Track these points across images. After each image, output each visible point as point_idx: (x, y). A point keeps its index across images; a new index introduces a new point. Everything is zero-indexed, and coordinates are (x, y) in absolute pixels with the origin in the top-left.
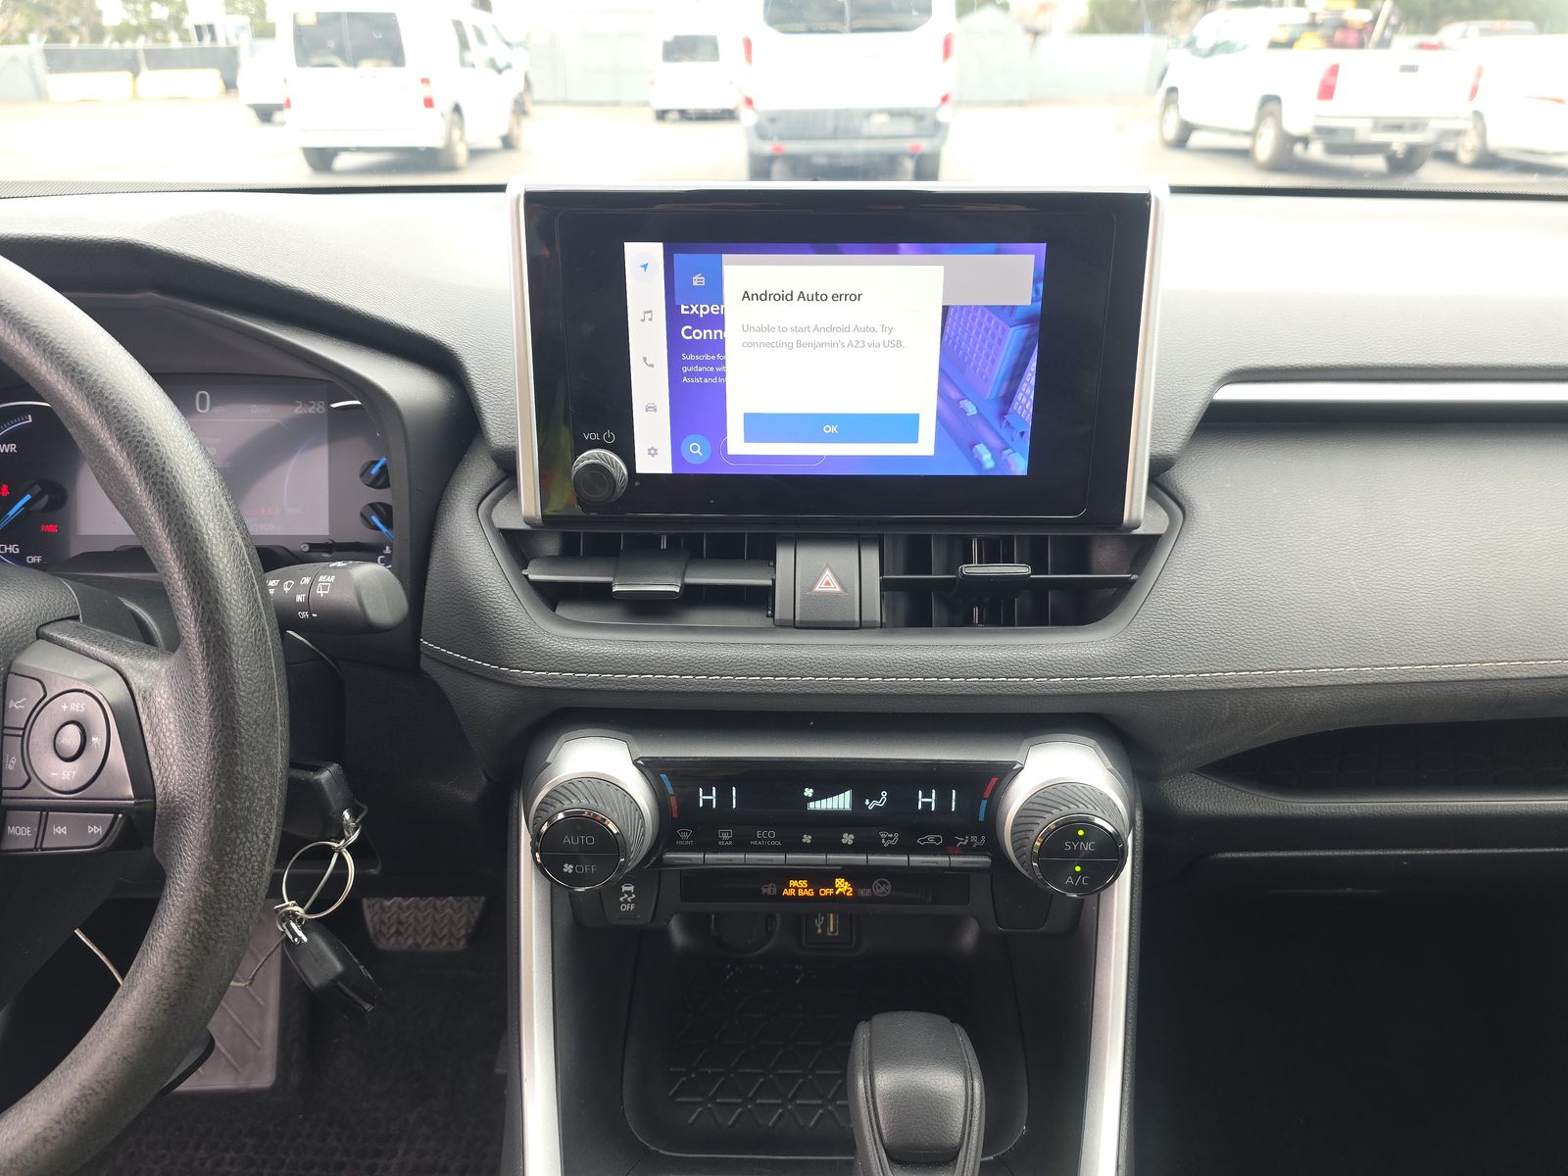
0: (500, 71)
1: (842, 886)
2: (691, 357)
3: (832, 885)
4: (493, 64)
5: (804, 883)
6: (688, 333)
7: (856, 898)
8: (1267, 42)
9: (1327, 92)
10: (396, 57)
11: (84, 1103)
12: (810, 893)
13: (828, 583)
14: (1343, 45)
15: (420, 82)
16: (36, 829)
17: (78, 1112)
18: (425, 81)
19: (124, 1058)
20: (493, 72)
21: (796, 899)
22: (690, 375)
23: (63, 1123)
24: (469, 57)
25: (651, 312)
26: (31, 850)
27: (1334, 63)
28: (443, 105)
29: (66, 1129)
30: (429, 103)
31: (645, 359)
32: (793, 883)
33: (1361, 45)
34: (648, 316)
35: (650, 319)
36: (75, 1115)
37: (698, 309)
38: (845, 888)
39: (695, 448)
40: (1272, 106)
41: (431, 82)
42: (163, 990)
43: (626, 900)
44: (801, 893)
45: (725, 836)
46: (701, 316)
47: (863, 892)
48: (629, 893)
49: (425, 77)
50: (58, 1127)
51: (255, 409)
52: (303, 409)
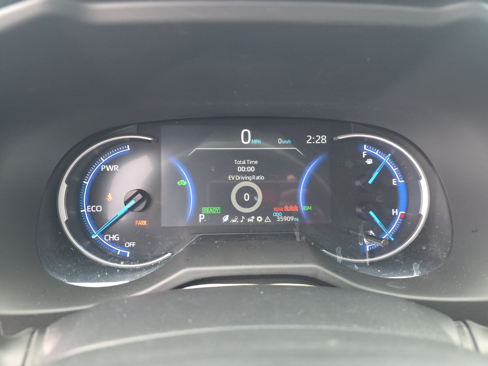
51: (280, 141)
52: (312, 141)
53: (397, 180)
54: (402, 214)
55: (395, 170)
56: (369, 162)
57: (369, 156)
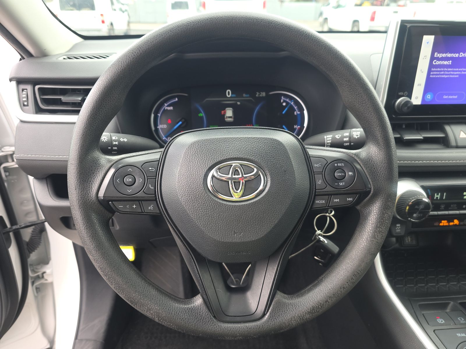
0: (123, 12)
1: (456, 222)
2: (434, 69)
3: (453, 222)
4: (121, 10)
5: (446, 221)
6: (435, 62)
7: (459, 225)
8: (354, 4)
9: (373, 19)
10: (92, 7)
11: (355, 277)
12: (447, 224)
13: (463, 135)
14: (376, 5)
15: (100, 15)
16: (327, 201)
17: (353, 279)
18: (102, 15)
19: (367, 263)
20: (121, 12)
21: (443, 226)
22: (433, 75)
23: (349, 283)
24: (114, 7)
25: (426, 56)
26: (325, 207)
27: (374, 11)
28: (107, 23)
29: (350, 285)
30: (103, 22)
31: (421, 70)
32: (443, 221)
33: (381, 5)
34: (425, 57)
35: (426, 58)
36: (352, 280)
37: (439, 55)
38: (457, 222)
39: (429, 96)
40: (356, 24)
41: (104, 15)
42: (378, 243)
43: (398, 229)
44: (445, 224)
45: (443, 207)
46: (440, 57)
47: (462, 223)
48: (399, 227)
49: (102, 14)
50: (347, 284)
51: (244, 95)
52: (259, 95)
53: (297, 112)
54: (298, 128)
55: (296, 108)
56: (284, 104)
57: (284, 101)
